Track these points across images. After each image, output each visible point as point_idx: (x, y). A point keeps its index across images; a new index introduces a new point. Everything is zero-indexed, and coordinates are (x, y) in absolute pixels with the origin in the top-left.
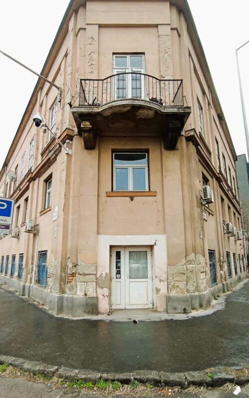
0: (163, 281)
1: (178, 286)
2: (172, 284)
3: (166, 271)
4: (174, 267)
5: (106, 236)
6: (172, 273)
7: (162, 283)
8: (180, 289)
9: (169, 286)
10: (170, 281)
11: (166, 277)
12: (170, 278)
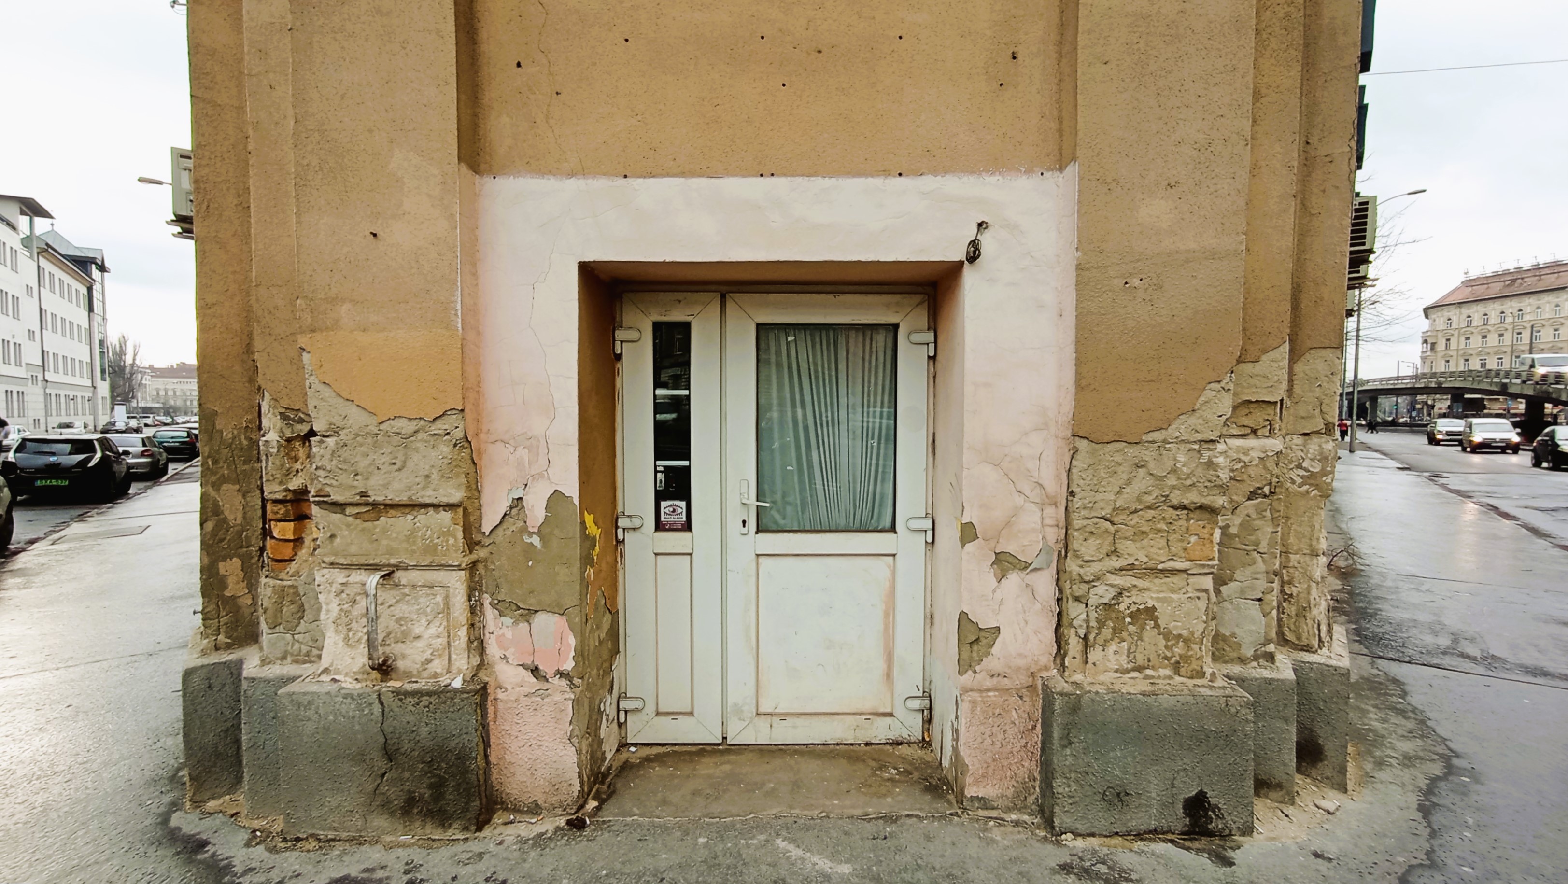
0: (1025, 566)
1: (1151, 612)
2: (1102, 593)
3: (1055, 487)
4: (1132, 451)
5: (550, 183)
6: (1105, 502)
7: (1014, 578)
8: (1167, 635)
9: (1075, 611)
10: (1089, 572)
11: (1054, 536)
12: (1088, 548)
